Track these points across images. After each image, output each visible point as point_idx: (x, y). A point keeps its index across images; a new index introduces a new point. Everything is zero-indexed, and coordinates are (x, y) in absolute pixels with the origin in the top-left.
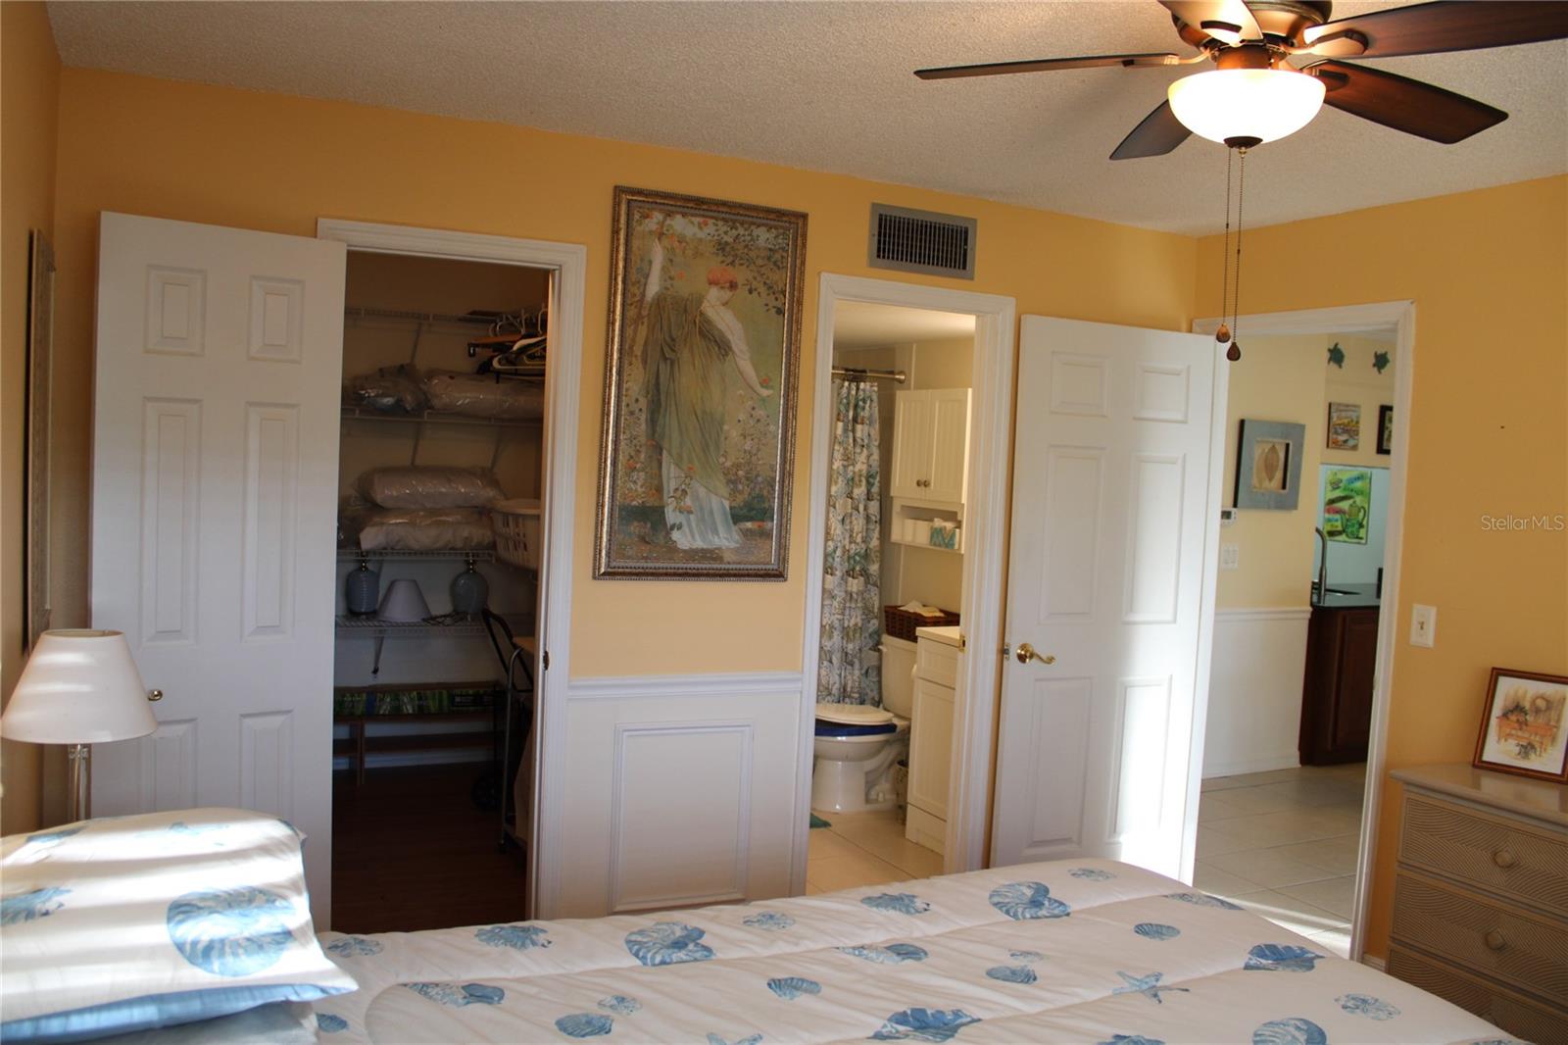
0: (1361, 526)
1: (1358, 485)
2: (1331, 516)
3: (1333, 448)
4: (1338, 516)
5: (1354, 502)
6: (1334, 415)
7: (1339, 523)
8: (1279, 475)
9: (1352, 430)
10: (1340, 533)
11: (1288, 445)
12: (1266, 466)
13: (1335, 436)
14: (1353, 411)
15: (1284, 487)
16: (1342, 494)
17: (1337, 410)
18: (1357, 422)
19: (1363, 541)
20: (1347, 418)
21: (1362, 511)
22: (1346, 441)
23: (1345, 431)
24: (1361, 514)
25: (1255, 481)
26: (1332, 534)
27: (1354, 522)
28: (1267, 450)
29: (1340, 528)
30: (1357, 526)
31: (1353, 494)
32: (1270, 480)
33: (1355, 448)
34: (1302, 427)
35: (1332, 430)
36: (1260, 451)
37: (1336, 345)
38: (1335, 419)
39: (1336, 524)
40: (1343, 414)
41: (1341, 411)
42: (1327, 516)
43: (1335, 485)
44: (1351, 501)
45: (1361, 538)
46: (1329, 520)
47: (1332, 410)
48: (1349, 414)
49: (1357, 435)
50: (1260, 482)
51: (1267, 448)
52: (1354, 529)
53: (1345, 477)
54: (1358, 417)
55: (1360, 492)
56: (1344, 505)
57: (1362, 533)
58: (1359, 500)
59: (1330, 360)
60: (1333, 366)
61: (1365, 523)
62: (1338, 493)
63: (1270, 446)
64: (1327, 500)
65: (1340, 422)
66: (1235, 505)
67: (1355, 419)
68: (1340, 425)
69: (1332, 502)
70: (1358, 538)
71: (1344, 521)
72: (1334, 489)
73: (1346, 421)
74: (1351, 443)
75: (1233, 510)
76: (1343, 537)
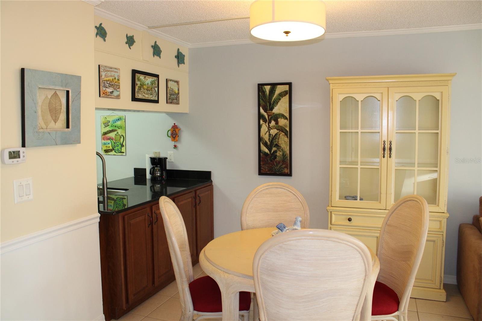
0: (122, 146)
1: (119, 123)
2: (106, 141)
3: (104, 97)
4: (109, 141)
5: (118, 133)
6: (103, 74)
7: (110, 145)
8: (63, 116)
9: (115, 84)
10: (111, 150)
11: (68, 92)
12: (50, 110)
13: (104, 89)
14: (115, 72)
15: (68, 127)
16: (110, 129)
17: (105, 71)
18: (118, 80)
19: (124, 154)
20: (111, 76)
21: (122, 137)
22: (112, 92)
23: (111, 85)
24: (122, 139)
25: (41, 122)
26: (106, 151)
27: (119, 144)
28: (49, 97)
29: (111, 148)
30: (120, 146)
31: (116, 128)
32: (55, 121)
33: (118, 97)
34: (79, 78)
35: (102, 84)
36: (43, 97)
37: (101, 24)
38: (103, 77)
39: (108, 145)
40: (109, 74)
41: (107, 71)
42: (103, 141)
43: (106, 124)
44: (115, 133)
45: (124, 153)
46: (105, 144)
47: (101, 70)
48: (113, 73)
49: (119, 88)
50: (46, 124)
51: (50, 94)
52: (119, 148)
53: (111, 119)
54: (119, 76)
55: (120, 127)
56: (112, 135)
57: (123, 149)
58: (120, 131)
59: (97, 34)
60: (99, 39)
61: (124, 144)
62: (108, 129)
63: (53, 92)
64: (102, 133)
65: (107, 79)
66: (23, 145)
67: (117, 78)
68: (107, 81)
69: (105, 134)
70: (121, 152)
71: (113, 144)
72: (106, 126)
73: (111, 78)
74: (116, 93)
75: (22, 150)
76: (113, 153)
